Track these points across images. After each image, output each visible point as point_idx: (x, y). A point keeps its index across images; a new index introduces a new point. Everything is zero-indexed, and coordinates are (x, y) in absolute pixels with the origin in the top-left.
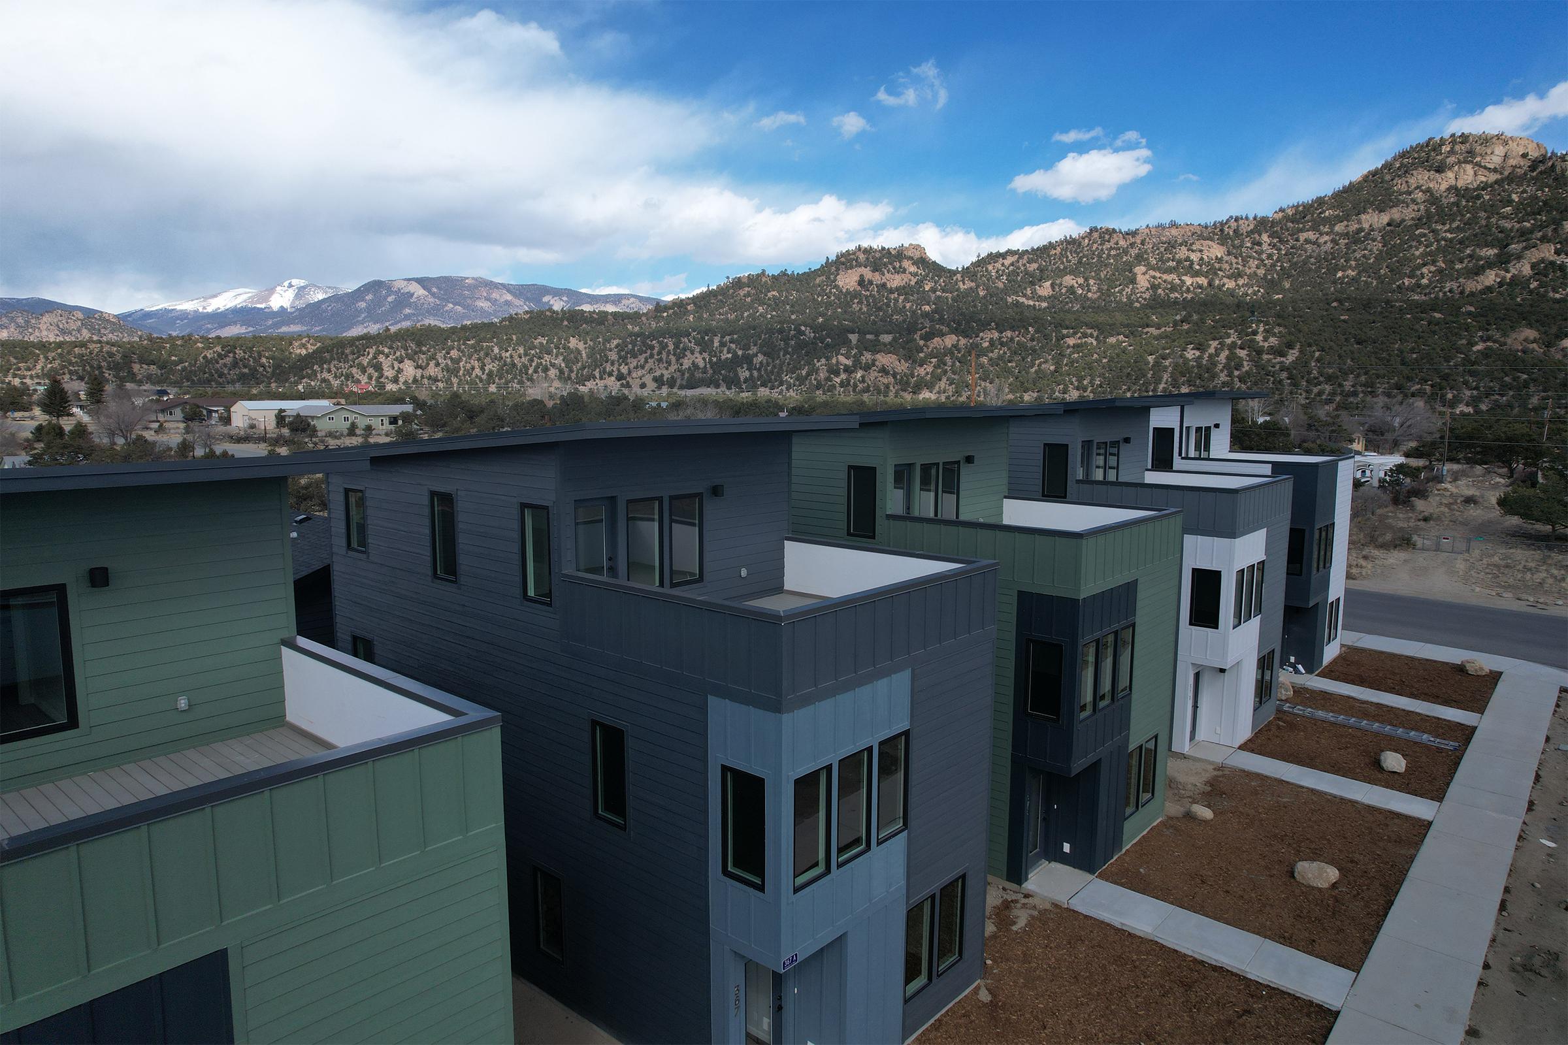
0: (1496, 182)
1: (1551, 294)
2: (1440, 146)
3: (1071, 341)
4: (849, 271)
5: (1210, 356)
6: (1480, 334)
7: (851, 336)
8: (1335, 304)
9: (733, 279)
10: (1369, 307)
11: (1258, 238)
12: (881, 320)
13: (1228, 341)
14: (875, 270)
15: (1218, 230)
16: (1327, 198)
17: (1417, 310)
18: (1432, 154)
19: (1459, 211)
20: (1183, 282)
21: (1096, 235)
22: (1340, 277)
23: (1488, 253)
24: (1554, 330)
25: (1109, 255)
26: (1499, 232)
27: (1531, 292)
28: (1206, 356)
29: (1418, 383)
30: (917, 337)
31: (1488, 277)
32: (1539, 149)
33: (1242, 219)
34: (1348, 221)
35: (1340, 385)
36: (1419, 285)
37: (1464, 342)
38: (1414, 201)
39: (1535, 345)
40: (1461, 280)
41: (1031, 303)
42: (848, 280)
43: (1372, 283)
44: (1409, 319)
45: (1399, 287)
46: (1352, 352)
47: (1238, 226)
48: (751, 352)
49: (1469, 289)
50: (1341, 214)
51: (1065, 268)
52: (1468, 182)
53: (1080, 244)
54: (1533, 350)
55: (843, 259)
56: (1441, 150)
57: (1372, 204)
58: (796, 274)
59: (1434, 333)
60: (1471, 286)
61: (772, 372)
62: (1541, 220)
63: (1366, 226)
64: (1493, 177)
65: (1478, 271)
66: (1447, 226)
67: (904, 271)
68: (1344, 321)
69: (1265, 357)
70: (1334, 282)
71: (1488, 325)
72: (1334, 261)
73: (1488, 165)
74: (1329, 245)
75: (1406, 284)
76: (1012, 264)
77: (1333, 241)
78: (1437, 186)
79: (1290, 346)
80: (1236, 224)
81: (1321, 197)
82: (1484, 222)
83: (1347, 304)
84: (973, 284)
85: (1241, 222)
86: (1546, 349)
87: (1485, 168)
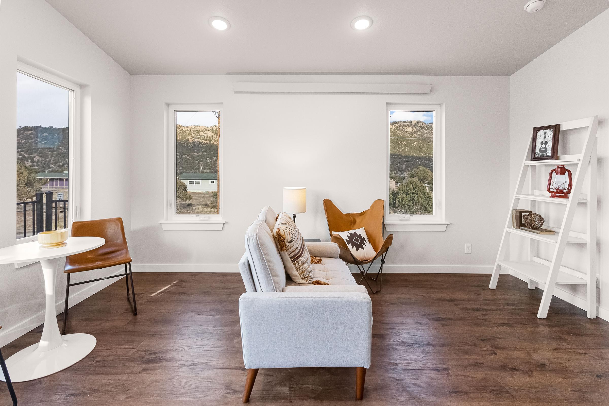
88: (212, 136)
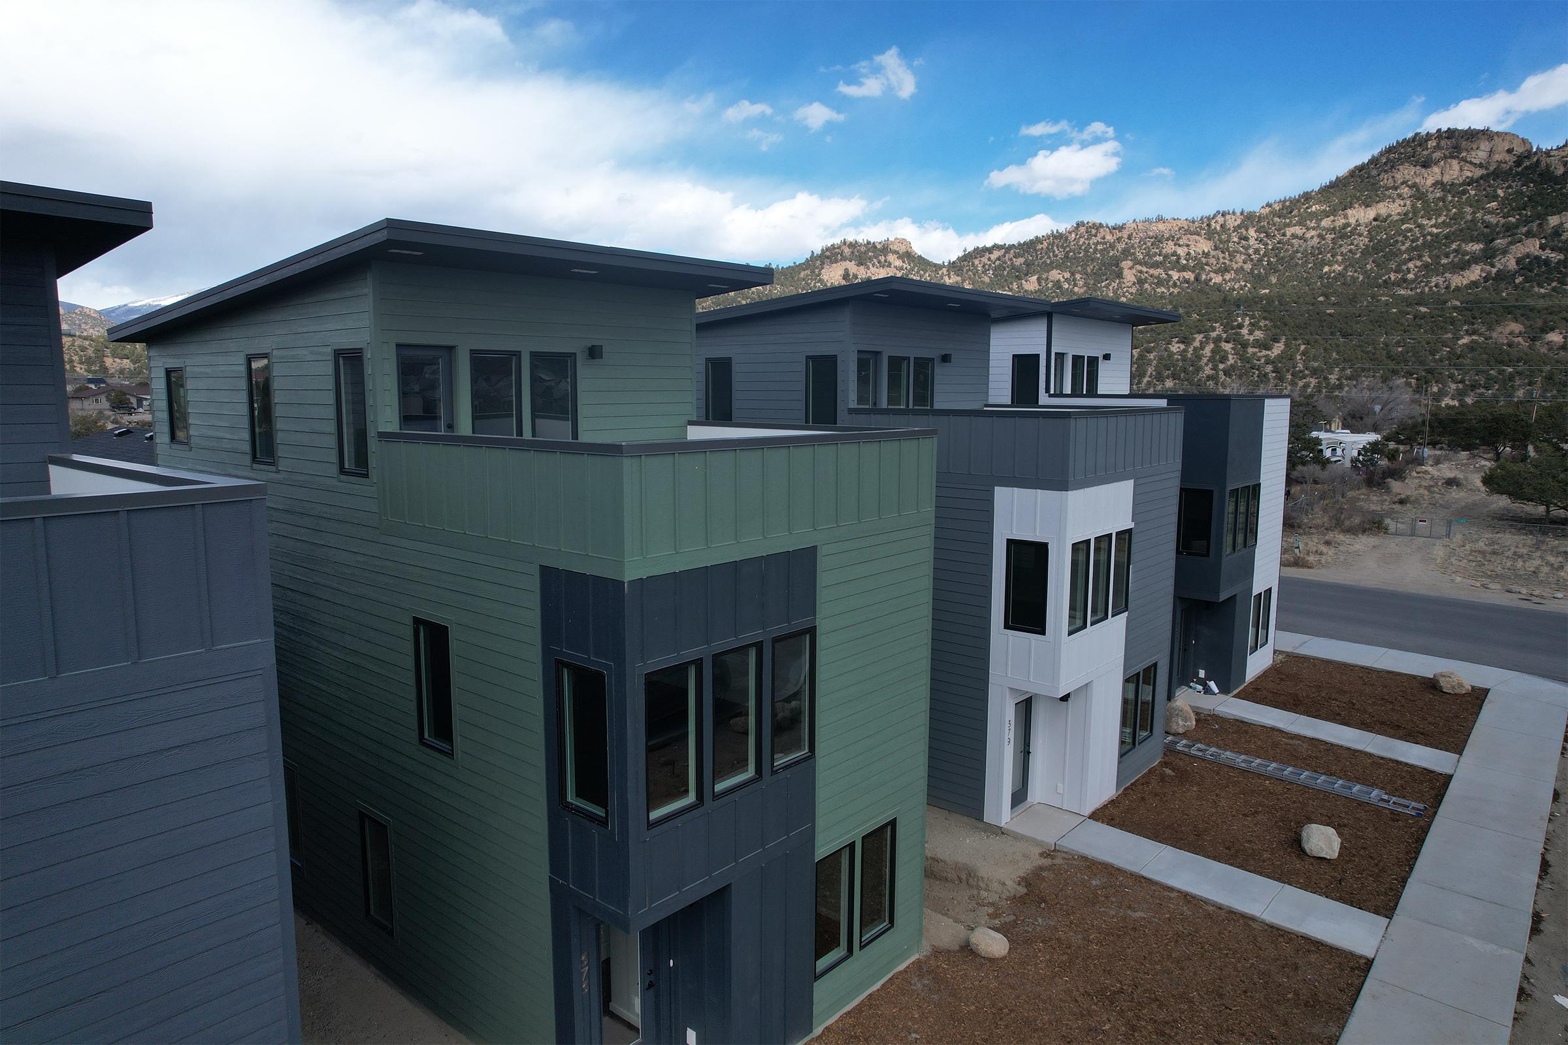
0: (1482, 177)
1: (1536, 289)
2: (1426, 141)
4: (834, 265)
5: (1195, 349)
6: (1466, 327)
8: (1321, 299)
10: (1356, 302)
11: (1244, 233)
13: (1214, 334)
14: (860, 264)
15: (1205, 224)
16: (1314, 193)
17: (1402, 304)
18: (1419, 149)
19: (1445, 206)
20: (1170, 277)
21: (1082, 230)
22: (1326, 272)
23: (1474, 248)
24: (1539, 323)
25: (1096, 250)
26: (1485, 227)
27: (1516, 287)
28: (1191, 350)
29: (1403, 377)
31: (1473, 272)
32: (1524, 144)
33: (1229, 214)
34: (1335, 216)
35: (1326, 378)
36: (1405, 280)
37: (1450, 335)
38: (1399, 196)
39: (1520, 339)
40: (1447, 275)
42: (832, 274)
43: (1358, 278)
44: (1395, 313)
45: (1385, 281)
46: (1338, 346)
47: (1225, 221)
49: (1455, 284)
50: (1328, 209)
51: (1052, 262)
52: (1454, 177)
53: (1066, 238)
54: (1519, 344)
55: (828, 253)
56: (1427, 145)
57: (1358, 199)
58: (780, 268)
59: (1420, 327)
60: (1457, 280)
62: (1526, 216)
63: (1352, 221)
64: (1479, 172)
65: (1463, 266)
66: (1433, 221)
67: (889, 265)
68: (1330, 315)
69: (1250, 350)
70: (1321, 277)
71: (1473, 318)
72: (1320, 256)
73: (1474, 161)
74: (1316, 240)
75: (1393, 279)
76: (999, 259)
77: (1320, 236)
78: (1423, 181)
79: (1276, 340)
80: (1223, 219)
81: (1307, 192)
82: (1469, 217)
83: (1333, 298)
84: (959, 279)
85: (1228, 217)
86: (1531, 342)
87: (1471, 163)
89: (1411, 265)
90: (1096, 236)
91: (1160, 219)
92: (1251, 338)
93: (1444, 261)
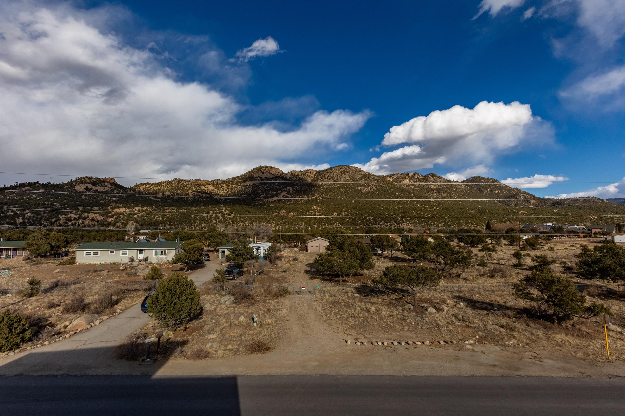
1: (287, 203)
2: (263, 168)
3: (167, 211)
4: (81, 185)
5: (210, 215)
6: (274, 211)
7: (79, 207)
8: (242, 203)
9: (20, 184)
10: (250, 204)
11: (222, 185)
12: (95, 202)
13: (215, 211)
14: (93, 185)
15: (212, 182)
16: (239, 177)
18: (261, 169)
19: (267, 183)
20: (203, 196)
21: (176, 181)
22: (243, 196)
23: (274, 193)
24: (288, 210)
25: (181, 187)
26: (276, 188)
27: (283, 202)
30: (109, 208)
31: (275, 198)
32: (281, 171)
34: (244, 183)
35: (245, 223)
38: (258, 179)
39: (285, 214)
41: (155, 199)
42: (80, 188)
48: (25, 212)
50: (243, 181)
51: (167, 189)
53: (172, 183)
55: (79, 180)
58: (55, 184)
59: (265, 210)
61: (36, 220)
63: (248, 184)
64: (273, 176)
65: (272, 197)
67: (106, 186)
69: (225, 216)
72: (241, 193)
73: (272, 174)
76: (149, 187)
77: (242, 188)
80: (217, 181)
84: (134, 192)
88: (213, 190)
89: (262, 196)
90: (181, 183)
91: (200, 180)
92: (225, 212)
93: (268, 195)
